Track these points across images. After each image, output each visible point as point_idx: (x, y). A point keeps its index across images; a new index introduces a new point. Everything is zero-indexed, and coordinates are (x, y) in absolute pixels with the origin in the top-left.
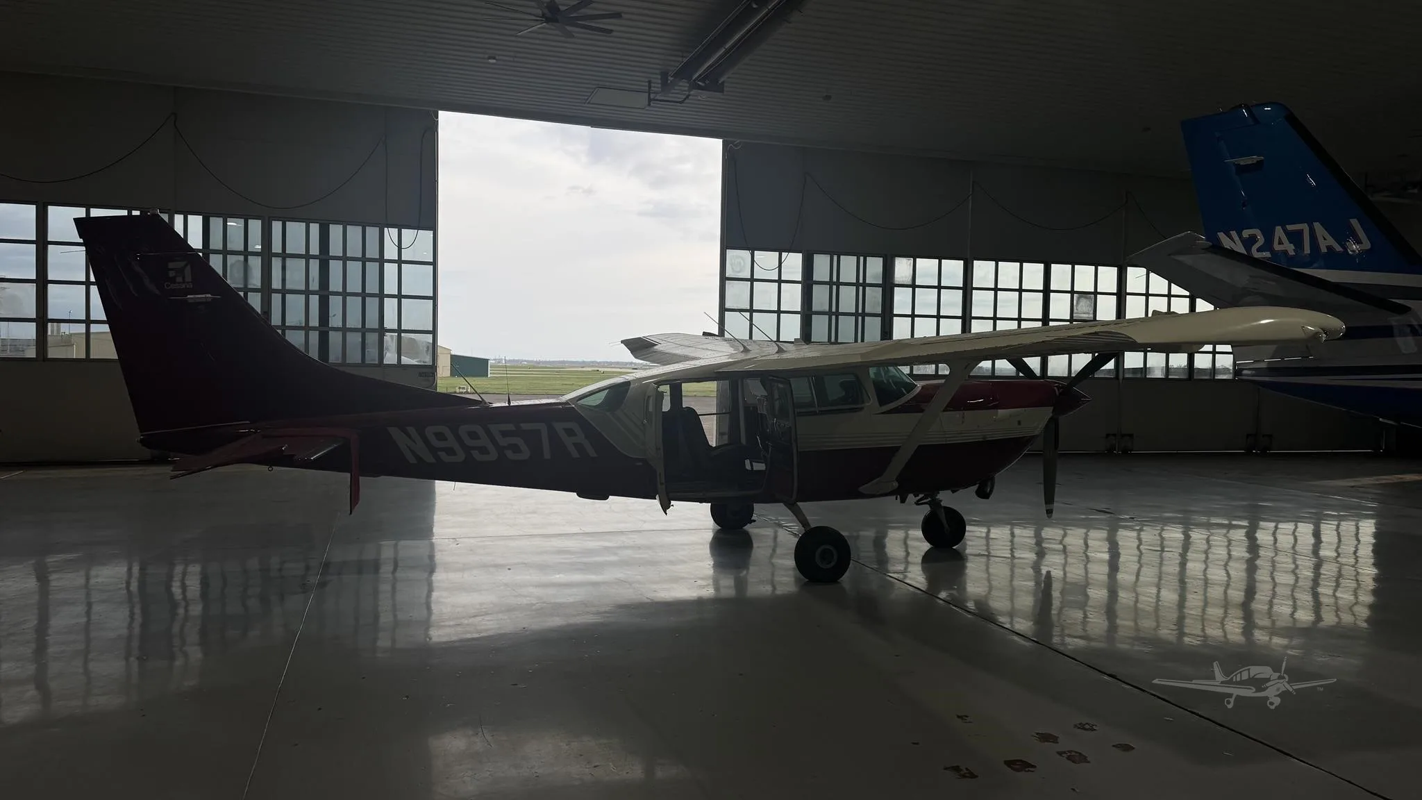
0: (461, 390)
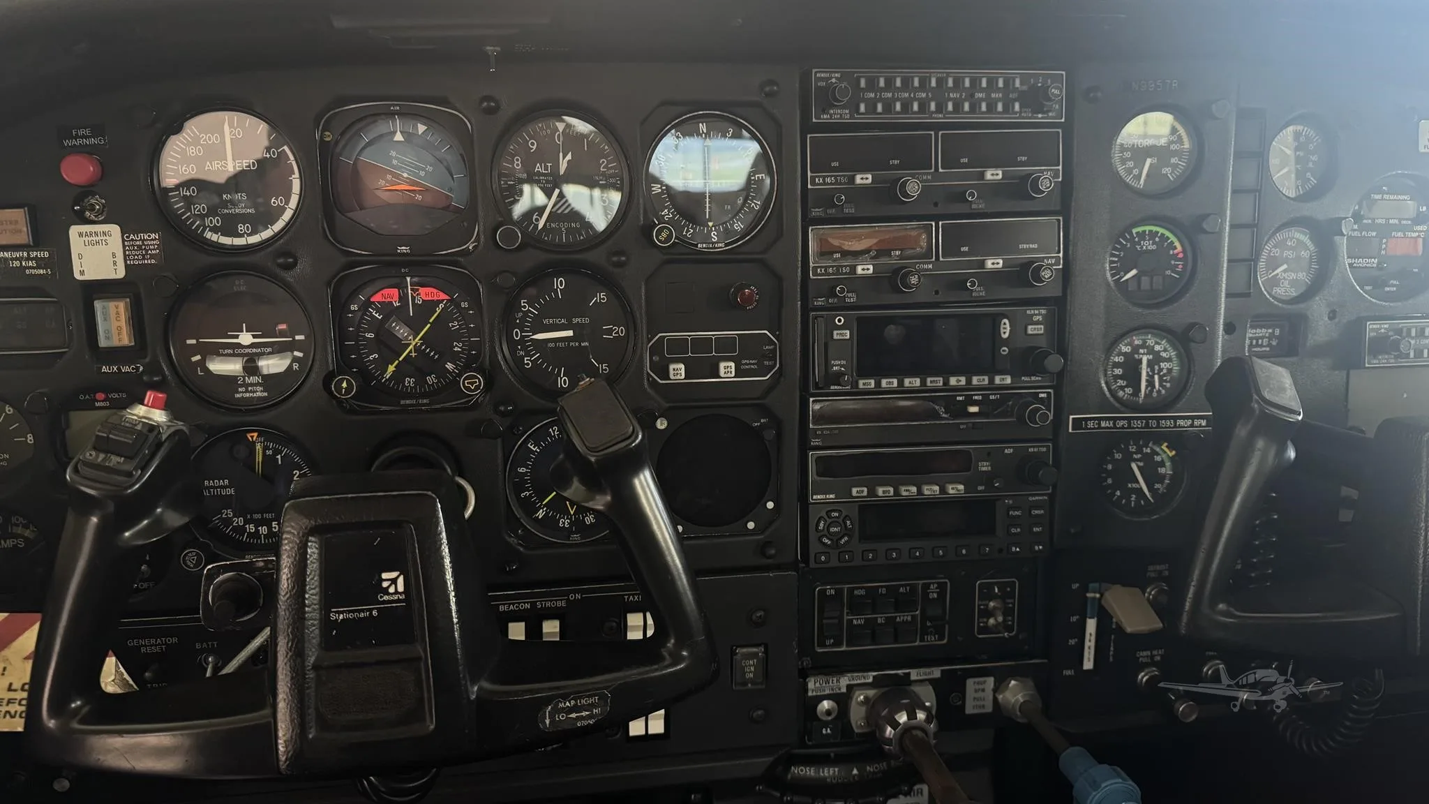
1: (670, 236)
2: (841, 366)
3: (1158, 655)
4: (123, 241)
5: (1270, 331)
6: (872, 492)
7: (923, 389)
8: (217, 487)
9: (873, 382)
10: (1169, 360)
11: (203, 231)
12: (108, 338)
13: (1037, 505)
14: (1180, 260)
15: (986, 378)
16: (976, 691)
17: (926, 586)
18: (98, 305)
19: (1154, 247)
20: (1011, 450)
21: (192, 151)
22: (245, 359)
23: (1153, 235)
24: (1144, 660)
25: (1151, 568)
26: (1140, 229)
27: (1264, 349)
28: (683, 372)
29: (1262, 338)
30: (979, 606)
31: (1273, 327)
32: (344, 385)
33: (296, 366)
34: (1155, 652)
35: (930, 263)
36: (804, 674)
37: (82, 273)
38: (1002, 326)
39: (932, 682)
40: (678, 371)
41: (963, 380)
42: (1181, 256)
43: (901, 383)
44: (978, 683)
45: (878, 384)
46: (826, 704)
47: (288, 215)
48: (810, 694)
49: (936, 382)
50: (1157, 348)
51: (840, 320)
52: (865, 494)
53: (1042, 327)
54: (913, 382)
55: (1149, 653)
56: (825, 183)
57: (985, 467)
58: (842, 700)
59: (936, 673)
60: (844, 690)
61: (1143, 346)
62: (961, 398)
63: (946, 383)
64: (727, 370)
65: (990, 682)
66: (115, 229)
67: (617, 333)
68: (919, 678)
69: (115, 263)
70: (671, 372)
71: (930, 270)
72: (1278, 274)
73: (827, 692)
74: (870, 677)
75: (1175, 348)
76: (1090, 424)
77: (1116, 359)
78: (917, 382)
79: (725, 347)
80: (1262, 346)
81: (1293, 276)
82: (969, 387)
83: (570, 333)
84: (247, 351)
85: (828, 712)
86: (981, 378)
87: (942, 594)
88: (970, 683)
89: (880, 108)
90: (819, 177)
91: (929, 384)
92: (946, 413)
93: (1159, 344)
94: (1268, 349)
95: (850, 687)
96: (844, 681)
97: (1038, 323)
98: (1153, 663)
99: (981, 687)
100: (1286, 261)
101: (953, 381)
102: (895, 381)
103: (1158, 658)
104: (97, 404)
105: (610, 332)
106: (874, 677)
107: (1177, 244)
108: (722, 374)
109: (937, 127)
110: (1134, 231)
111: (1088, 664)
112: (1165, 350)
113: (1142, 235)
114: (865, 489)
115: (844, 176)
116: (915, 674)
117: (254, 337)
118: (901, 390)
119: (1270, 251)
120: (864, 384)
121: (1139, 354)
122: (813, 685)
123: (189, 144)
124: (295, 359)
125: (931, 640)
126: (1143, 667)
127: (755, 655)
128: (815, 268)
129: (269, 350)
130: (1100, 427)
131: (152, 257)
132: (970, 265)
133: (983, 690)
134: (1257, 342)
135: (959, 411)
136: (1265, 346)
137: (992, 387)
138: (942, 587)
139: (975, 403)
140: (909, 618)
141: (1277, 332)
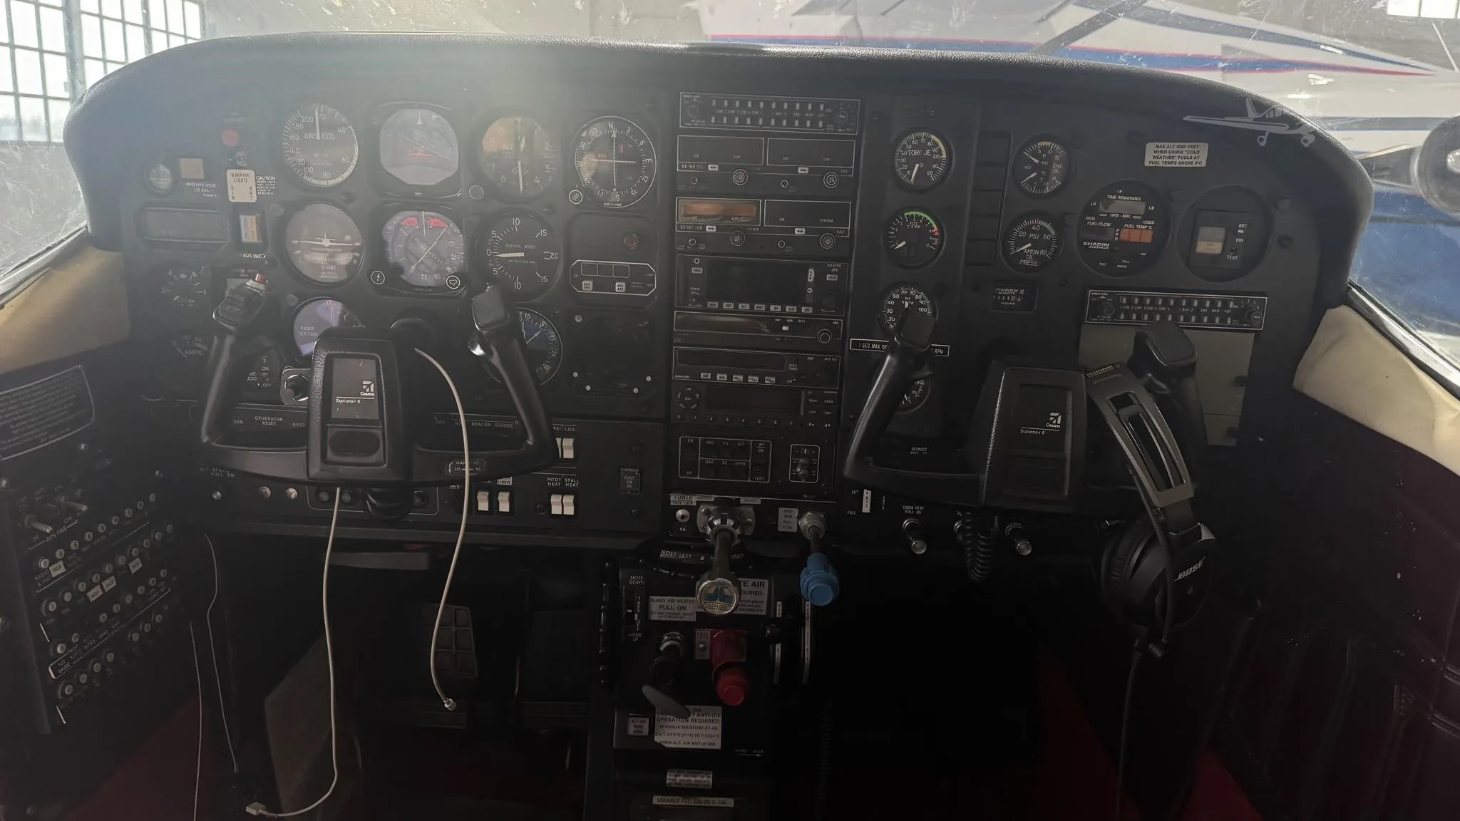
1: (580, 198)
2: (697, 291)
3: (919, 509)
4: (256, 180)
5: (1017, 291)
6: (714, 377)
7: (751, 312)
8: (307, 331)
9: (717, 304)
10: (925, 306)
11: (303, 175)
12: (246, 237)
13: (829, 397)
14: (936, 237)
15: (795, 308)
16: (786, 516)
17: (755, 444)
18: (242, 218)
19: (919, 227)
20: (812, 358)
21: (297, 126)
22: (327, 255)
23: (918, 218)
24: (909, 512)
25: (913, 449)
26: (910, 213)
27: (1011, 303)
28: (591, 286)
29: (1011, 295)
30: (792, 461)
31: (1019, 288)
32: (378, 276)
33: (355, 262)
34: (917, 508)
35: (757, 227)
36: (668, 491)
37: (233, 198)
38: (810, 274)
39: (755, 507)
40: (587, 286)
41: (779, 308)
42: (937, 234)
43: (736, 306)
44: (787, 511)
45: (721, 305)
46: (680, 513)
47: (352, 168)
48: (672, 504)
49: (760, 307)
50: (917, 297)
51: (697, 261)
52: (709, 377)
53: (837, 276)
54: (744, 306)
55: (912, 508)
56: (688, 169)
57: (793, 367)
58: (693, 510)
59: (758, 501)
60: (695, 504)
61: (908, 295)
62: (778, 320)
63: (768, 309)
64: (620, 287)
65: (796, 512)
66: (251, 173)
67: (553, 256)
68: (746, 503)
69: (251, 193)
70: (617, 288)
71: (757, 232)
72: (1024, 250)
73: (683, 504)
74: (712, 498)
75: (929, 299)
76: (864, 345)
77: (889, 303)
78: (747, 307)
79: (621, 271)
80: (1010, 301)
81: (1037, 252)
82: (783, 313)
83: (523, 254)
84: (328, 250)
85: (683, 517)
86: (792, 307)
87: (767, 449)
88: (781, 510)
89: (737, 120)
90: (684, 164)
91: (724, 307)
92: (767, 328)
93: (919, 295)
94: (1014, 304)
95: (699, 503)
96: (695, 499)
97: (835, 273)
98: (914, 515)
99: (789, 514)
100: (1031, 241)
101: (772, 308)
102: (732, 305)
103: (920, 512)
104: (242, 275)
105: (548, 256)
106: (716, 498)
107: (934, 226)
108: (617, 291)
109: (766, 135)
110: (906, 214)
111: (866, 509)
112: (923, 299)
113: (911, 218)
114: (710, 375)
115: (702, 164)
116: (743, 500)
117: (331, 242)
118: (736, 311)
119: (1018, 233)
120: (727, 306)
121: (904, 300)
122: (674, 499)
123: (295, 122)
124: (355, 257)
125: (759, 479)
126: (907, 516)
127: (633, 474)
128: (679, 225)
129: (340, 250)
130: (871, 348)
131: (272, 190)
132: (783, 230)
133: (791, 517)
134: (1006, 298)
135: (776, 328)
136: (1012, 302)
137: (799, 314)
138: (767, 445)
139: (786, 324)
140: (744, 464)
141: (1022, 292)
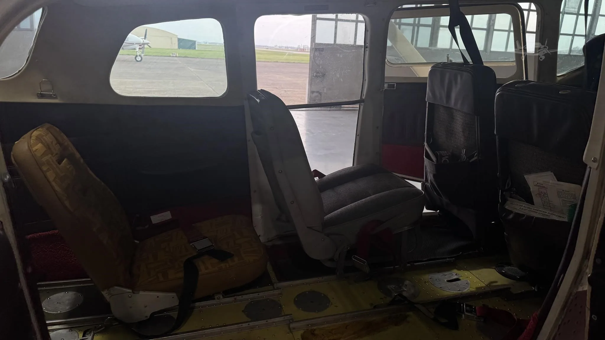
0: (173, 55)
